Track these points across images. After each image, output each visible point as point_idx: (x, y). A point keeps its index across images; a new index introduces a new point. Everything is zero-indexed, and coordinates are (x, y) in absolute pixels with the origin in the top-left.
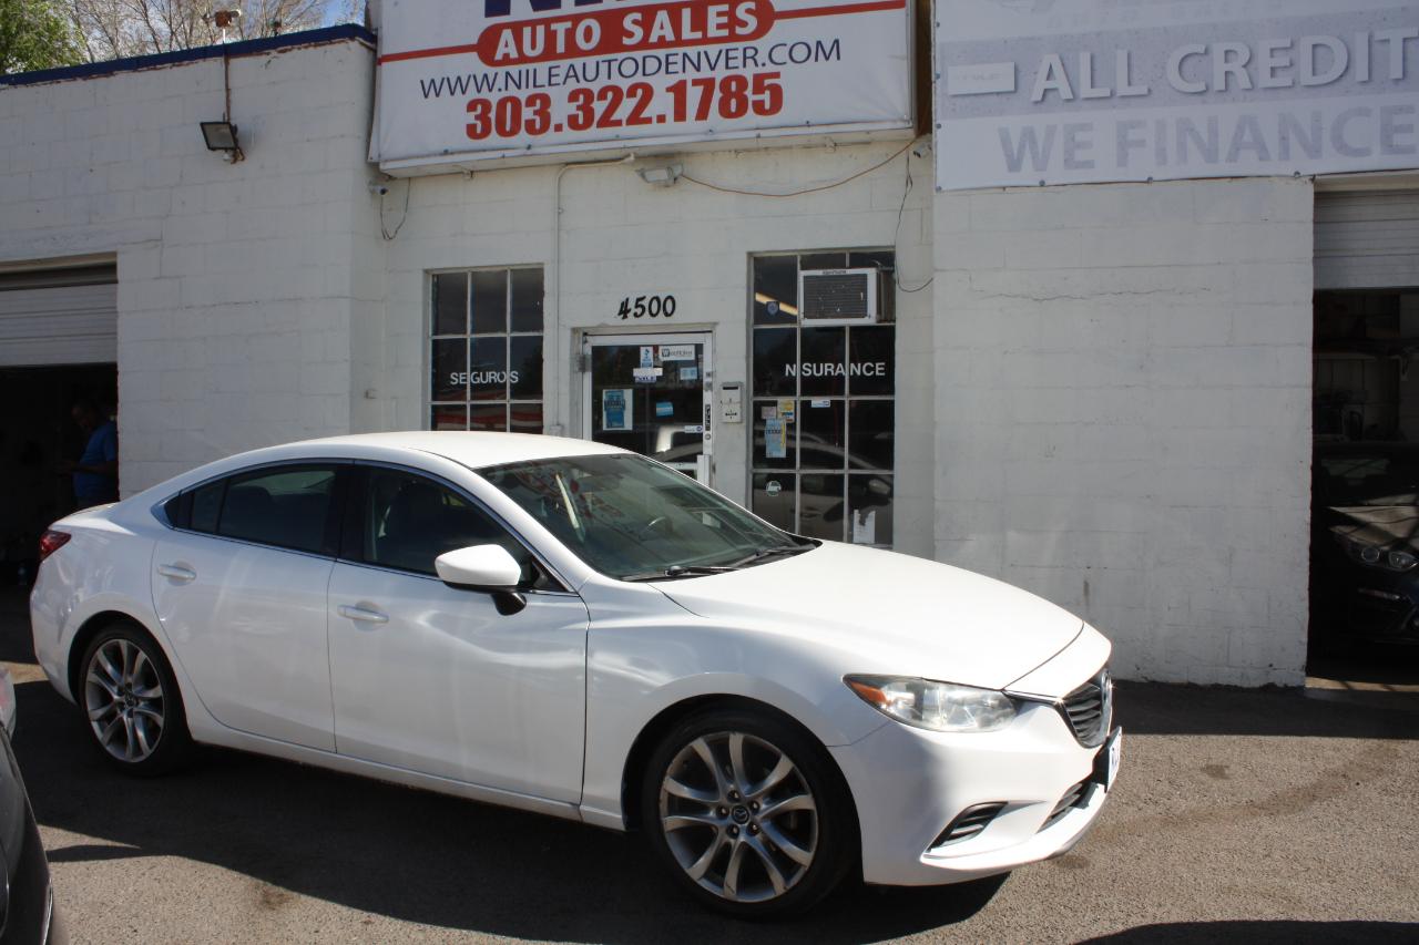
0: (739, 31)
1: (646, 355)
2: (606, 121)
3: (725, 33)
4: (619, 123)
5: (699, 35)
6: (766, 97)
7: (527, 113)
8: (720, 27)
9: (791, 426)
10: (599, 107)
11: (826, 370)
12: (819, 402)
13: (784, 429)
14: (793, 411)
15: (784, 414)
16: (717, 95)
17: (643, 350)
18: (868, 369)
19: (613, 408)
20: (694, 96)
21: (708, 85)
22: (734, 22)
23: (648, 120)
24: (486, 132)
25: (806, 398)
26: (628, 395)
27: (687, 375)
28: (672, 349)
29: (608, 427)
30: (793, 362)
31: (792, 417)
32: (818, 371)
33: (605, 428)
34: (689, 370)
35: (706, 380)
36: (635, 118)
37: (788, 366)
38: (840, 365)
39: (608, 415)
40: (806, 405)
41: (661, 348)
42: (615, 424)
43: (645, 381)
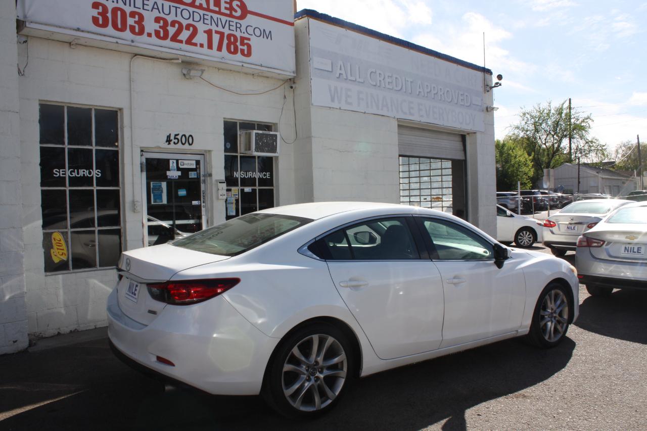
0: (234, 13)
1: (173, 164)
2: (174, 39)
3: (228, 12)
4: (181, 42)
5: (217, 9)
6: (245, 48)
7: (130, 21)
8: (226, 8)
9: (237, 201)
10: (172, 31)
11: (250, 175)
12: (247, 189)
13: (234, 202)
14: (237, 194)
15: (234, 195)
16: (225, 42)
17: (171, 162)
18: (265, 175)
19: (156, 192)
20: (216, 38)
21: (222, 34)
22: (231, 9)
23: (195, 45)
24: (105, 25)
25: (242, 188)
26: (164, 185)
27: (192, 175)
28: (185, 162)
29: (154, 202)
30: (237, 171)
31: (237, 196)
32: (246, 176)
33: (152, 203)
34: (193, 173)
35: (202, 178)
36: (189, 41)
37: (235, 173)
38: (254, 173)
39: (154, 195)
40: (242, 190)
41: (180, 161)
42: (158, 200)
43: (173, 178)
